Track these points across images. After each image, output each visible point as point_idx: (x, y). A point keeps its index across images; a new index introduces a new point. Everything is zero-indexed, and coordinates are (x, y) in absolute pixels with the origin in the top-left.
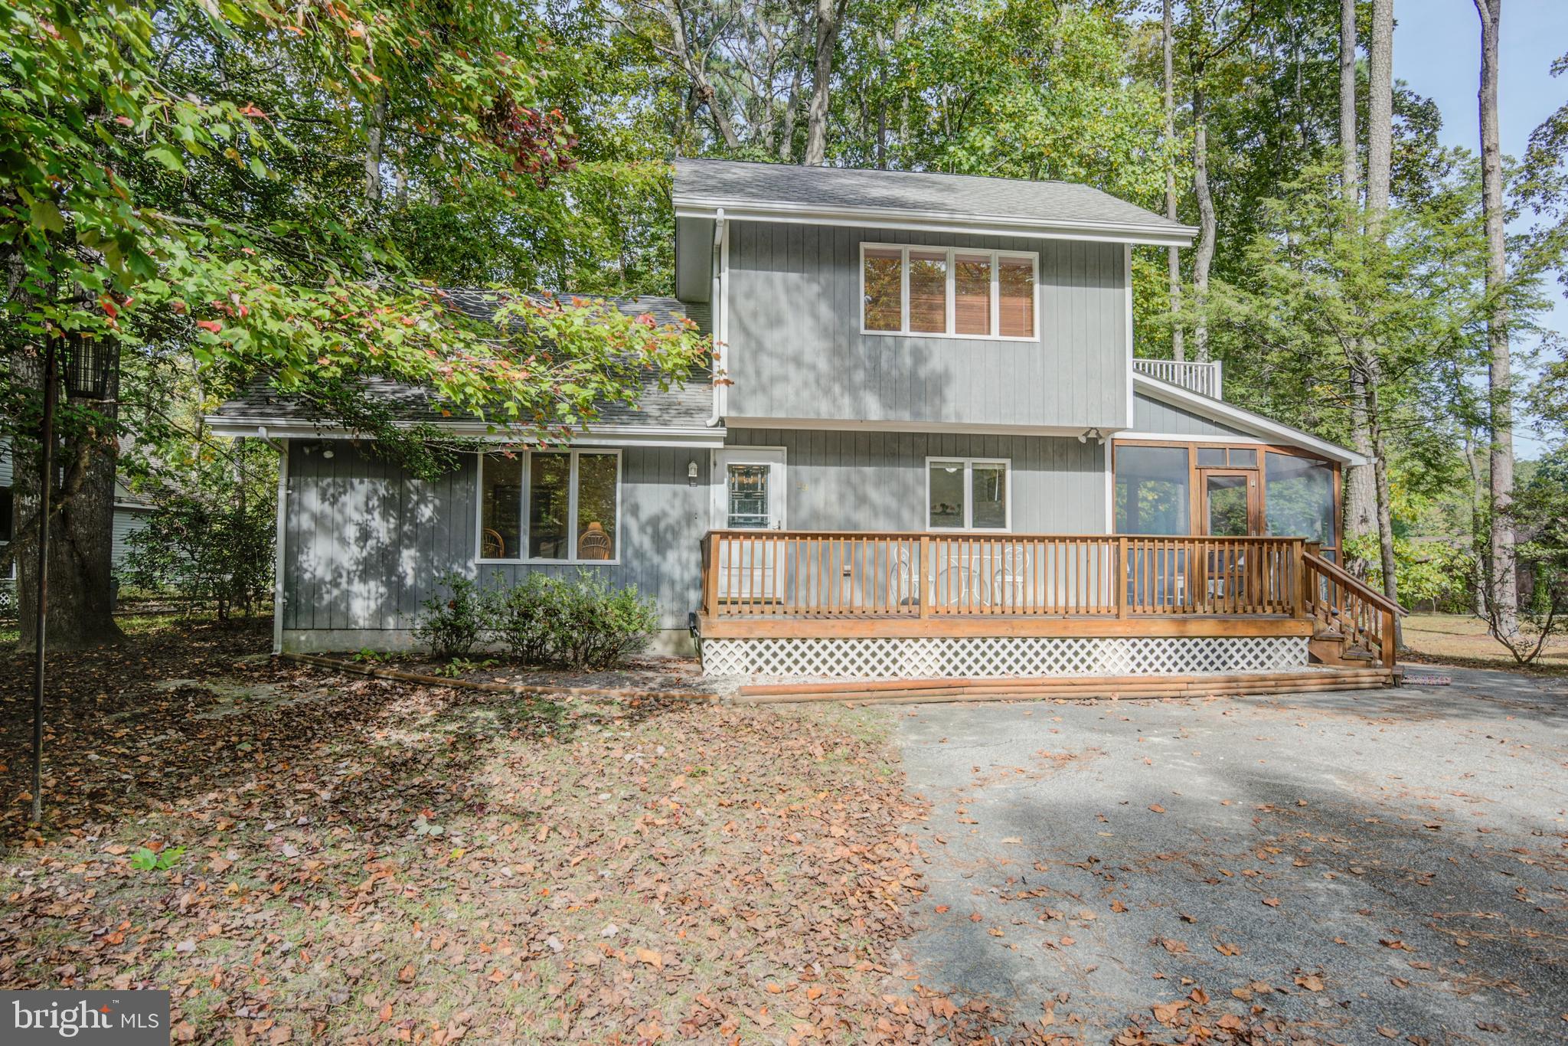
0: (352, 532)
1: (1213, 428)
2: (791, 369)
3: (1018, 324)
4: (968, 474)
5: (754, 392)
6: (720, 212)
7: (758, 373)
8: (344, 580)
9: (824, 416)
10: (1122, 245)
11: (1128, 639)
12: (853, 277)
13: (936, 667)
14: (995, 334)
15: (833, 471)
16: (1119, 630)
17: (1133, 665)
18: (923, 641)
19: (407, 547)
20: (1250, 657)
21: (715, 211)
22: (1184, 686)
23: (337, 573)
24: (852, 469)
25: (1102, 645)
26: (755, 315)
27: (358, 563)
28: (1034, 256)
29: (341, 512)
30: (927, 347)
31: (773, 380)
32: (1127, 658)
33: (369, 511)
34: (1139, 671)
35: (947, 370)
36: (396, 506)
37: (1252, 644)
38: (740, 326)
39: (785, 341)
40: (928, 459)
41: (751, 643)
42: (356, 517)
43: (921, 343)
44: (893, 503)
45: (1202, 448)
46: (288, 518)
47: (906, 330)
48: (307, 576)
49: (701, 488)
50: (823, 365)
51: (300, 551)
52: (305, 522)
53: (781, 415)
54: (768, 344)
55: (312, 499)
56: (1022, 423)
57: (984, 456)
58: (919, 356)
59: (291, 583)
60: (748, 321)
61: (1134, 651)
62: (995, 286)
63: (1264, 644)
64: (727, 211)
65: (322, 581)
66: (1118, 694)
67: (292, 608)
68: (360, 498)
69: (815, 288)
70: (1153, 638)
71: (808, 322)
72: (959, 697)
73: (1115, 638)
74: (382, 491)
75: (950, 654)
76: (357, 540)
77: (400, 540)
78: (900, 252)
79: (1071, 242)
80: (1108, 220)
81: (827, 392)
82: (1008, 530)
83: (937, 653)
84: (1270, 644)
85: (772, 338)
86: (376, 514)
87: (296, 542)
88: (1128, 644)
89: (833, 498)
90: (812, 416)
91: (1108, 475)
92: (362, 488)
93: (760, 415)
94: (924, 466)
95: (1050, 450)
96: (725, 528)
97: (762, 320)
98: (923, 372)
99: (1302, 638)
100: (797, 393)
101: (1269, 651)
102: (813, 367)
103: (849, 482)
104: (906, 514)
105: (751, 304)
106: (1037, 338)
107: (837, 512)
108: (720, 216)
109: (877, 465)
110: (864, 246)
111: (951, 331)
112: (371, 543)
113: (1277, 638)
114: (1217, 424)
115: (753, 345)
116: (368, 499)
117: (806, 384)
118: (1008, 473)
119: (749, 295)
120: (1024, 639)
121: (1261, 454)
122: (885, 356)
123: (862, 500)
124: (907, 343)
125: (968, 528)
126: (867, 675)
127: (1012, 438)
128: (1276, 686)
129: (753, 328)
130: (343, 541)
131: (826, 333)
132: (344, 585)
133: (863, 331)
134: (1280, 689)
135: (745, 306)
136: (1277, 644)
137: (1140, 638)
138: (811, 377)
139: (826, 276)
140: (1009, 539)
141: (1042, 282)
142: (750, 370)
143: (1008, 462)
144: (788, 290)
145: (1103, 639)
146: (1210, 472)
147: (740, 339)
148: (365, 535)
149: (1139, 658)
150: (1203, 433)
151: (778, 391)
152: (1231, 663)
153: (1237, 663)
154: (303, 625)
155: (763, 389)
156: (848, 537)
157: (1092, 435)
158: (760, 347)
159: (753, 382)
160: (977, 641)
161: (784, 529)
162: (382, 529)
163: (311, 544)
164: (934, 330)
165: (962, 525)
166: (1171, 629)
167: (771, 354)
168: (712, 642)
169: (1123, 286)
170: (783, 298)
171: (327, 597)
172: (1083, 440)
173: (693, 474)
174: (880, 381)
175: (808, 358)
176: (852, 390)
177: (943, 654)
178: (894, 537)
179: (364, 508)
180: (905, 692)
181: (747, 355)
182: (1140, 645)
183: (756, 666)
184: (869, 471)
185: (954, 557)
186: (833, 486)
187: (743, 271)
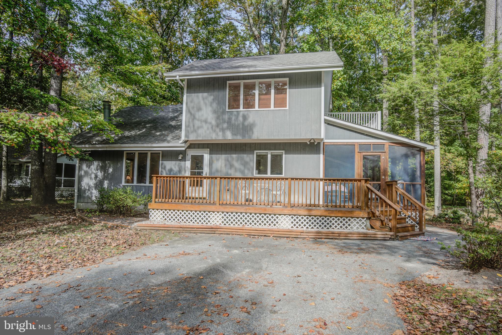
0: (93, 176)
1: (366, 137)
2: (204, 124)
3: (280, 103)
4: (269, 156)
5: (192, 132)
6: (178, 77)
7: (194, 126)
8: (91, 189)
9: (214, 138)
10: (321, 72)
11: (290, 215)
12: (224, 93)
13: (220, 222)
14: (272, 108)
15: (223, 156)
16: (286, 212)
17: (292, 225)
18: (216, 213)
19: (106, 180)
20: (341, 224)
21: (176, 77)
22: (300, 234)
23: (89, 187)
24: (229, 155)
25: (280, 217)
26: (193, 108)
27: (94, 184)
28: (287, 79)
29: (91, 170)
30: (248, 114)
31: (198, 128)
32: (290, 222)
33: (97, 170)
34: (295, 227)
35: (254, 122)
36: (103, 168)
37: (341, 220)
38: (189, 111)
39: (202, 115)
40: (255, 152)
41: (163, 211)
42: (94, 172)
43: (246, 113)
44: (242, 168)
45: (361, 145)
46: (79, 172)
47: (241, 109)
48: (83, 188)
49: (183, 162)
50: (214, 122)
51: (81, 181)
52: (83, 173)
53: (201, 139)
54: (197, 116)
55: (84, 167)
56: (287, 138)
57: (275, 150)
58: (245, 118)
59: (79, 190)
60: (191, 109)
61: (292, 220)
62: (273, 91)
63: (347, 220)
64: (179, 76)
65: (86, 189)
66: (273, 235)
67: (79, 196)
68: (95, 167)
69: (212, 97)
70: (300, 216)
71: (210, 109)
72: (216, 232)
73: (285, 215)
74: (101, 164)
75: (225, 217)
76: (95, 178)
77: (105, 178)
78: (240, 83)
79: (301, 72)
80: (317, 63)
81: (215, 131)
82: (283, 176)
83: (220, 217)
84: (349, 220)
85: (198, 115)
86: (99, 171)
87: (80, 179)
88: (290, 217)
89: (223, 165)
90: (210, 139)
91: (322, 156)
92: (96, 163)
93: (194, 139)
94: (254, 154)
95: (299, 147)
96: (190, 175)
97: (195, 109)
98: (246, 123)
99: (363, 218)
100: (206, 132)
101: (349, 222)
102: (210, 123)
103: (228, 160)
104: (246, 171)
105: (192, 105)
106: (287, 108)
107: (224, 170)
108: (178, 78)
109: (238, 154)
110: (228, 82)
111: (257, 108)
112: (98, 179)
113: (352, 218)
114: (367, 135)
115: (193, 117)
116: (97, 167)
117: (208, 128)
118: (284, 155)
119: (191, 102)
120: (251, 214)
121: (387, 146)
122: (233, 118)
123: (231, 166)
124: (241, 114)
125: (269, 175)
126: (198, 223)
127: (285, 143)
128: (339, 236)
129: (193, 112)
130: (91, 178)
131: (215, 112)
132: (91, 191)
133: (227, 110)
134: (341, 237)
135: (191, 105)
136: (352, 220)
137: (295, 215)
138: (210, 126)
139: (216, 93)
140: (283, 179)
141: (290, 88)
142: (191, 125)
143: (284, 152)
144: (203, 99)
145: (280, 215)
146: (364, 154)
147: (189, 115)
148: (96, 177)
149: (295, 223)
150: (361, 139)
151: (200, 131)
152: (333, 226)
153: (336, 227)
154: (81, 201)
155: (195, 131)
156: (228, 178)
157: (312, 141)
158: (194, 118)
159: (192, 129)
160: (234, 214)
161: (208, 175)
162: (100, 174)
163: (84, 179)
164: (251, 108)
165: (267, 174)
166: (306, 213)
167: (198, 120)
168: (152, 210)
169: (321, 87)
170: (202, 102)
171: (87, 194)
172: (309, 143)
173: (180, 158)
174: (231, 126)
175: (209, 120)
176: (223, 130)
177: (223, 217)
178: (240, 178)
179: (96, 169)
180: (195, 229)
181: (191, 120)
182: (295, 218)
183: (165, 218)
184: (234, 156)
185: (263, 185)
186: (223, 161)
187: (191, 94)
